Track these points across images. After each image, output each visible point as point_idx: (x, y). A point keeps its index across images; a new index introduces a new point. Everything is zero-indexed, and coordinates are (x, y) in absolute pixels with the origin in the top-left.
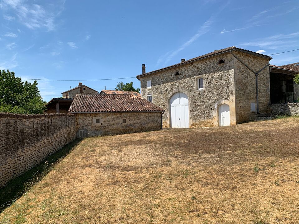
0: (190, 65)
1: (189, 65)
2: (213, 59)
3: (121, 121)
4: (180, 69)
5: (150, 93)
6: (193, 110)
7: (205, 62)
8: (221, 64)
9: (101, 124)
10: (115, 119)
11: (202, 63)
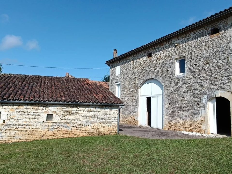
0: (167, 43)
1: (165, 43)
2: (200, 30)
3: (44, 117)
4: (153, 49)
5: (118, 81)
6: (169, 103)
7: (188, 36)
8: (215, 35)
9: (4, 121)
10: (32, 113)
11: (183, 38)
